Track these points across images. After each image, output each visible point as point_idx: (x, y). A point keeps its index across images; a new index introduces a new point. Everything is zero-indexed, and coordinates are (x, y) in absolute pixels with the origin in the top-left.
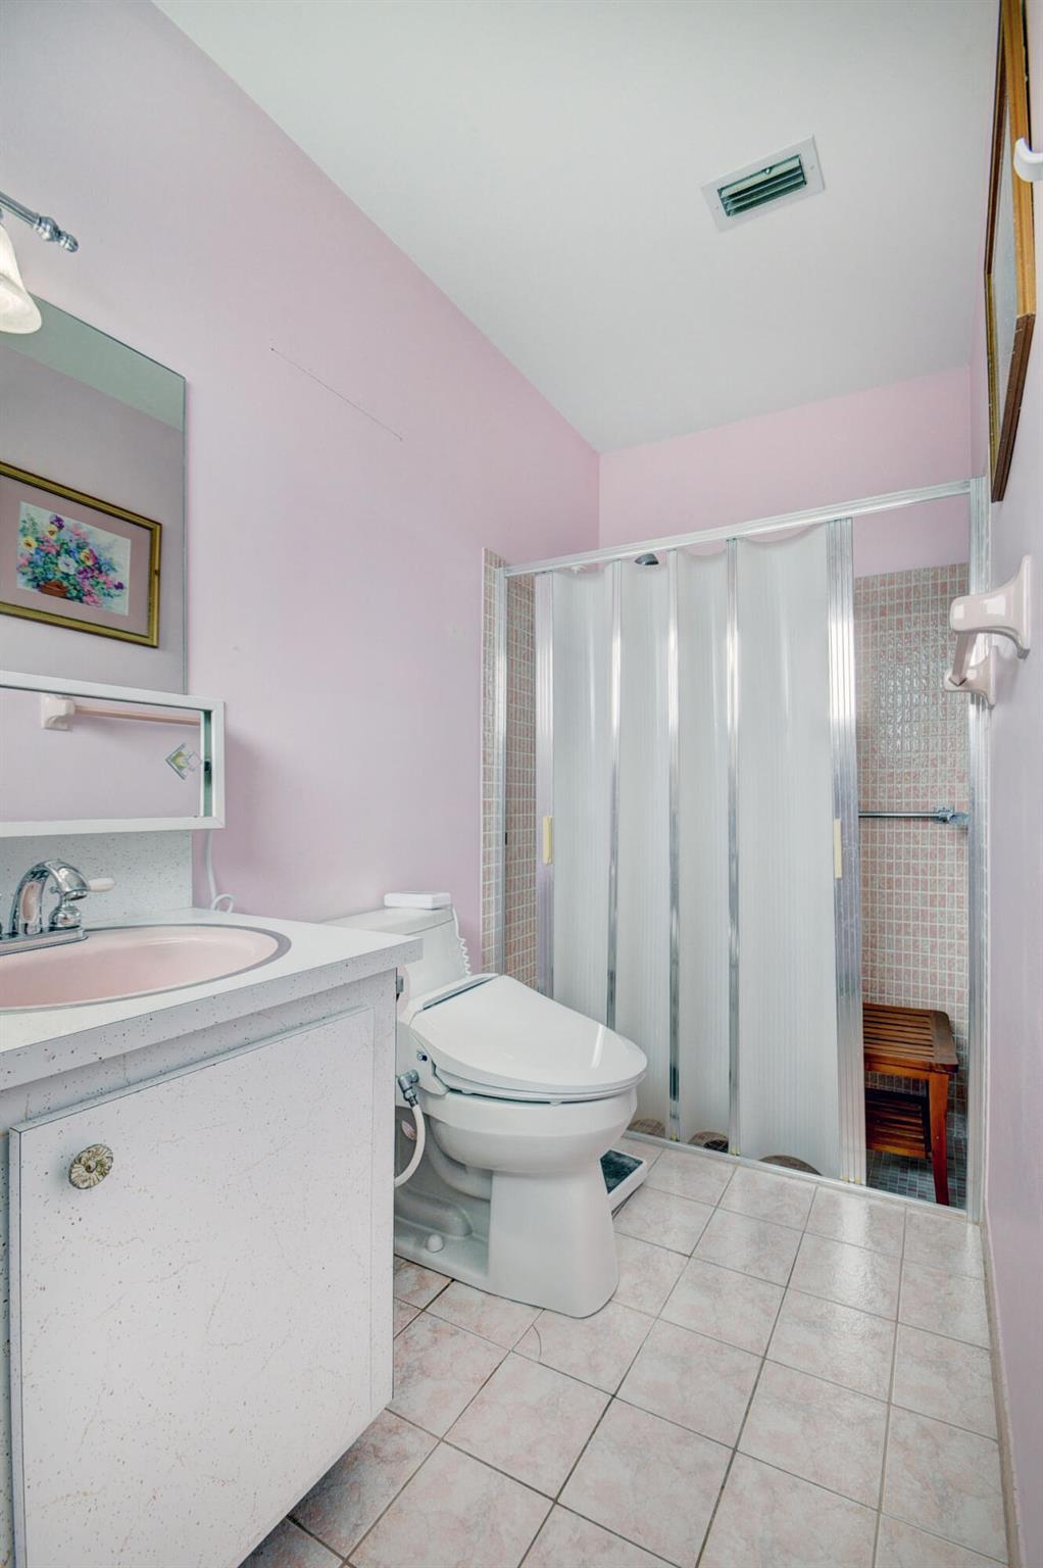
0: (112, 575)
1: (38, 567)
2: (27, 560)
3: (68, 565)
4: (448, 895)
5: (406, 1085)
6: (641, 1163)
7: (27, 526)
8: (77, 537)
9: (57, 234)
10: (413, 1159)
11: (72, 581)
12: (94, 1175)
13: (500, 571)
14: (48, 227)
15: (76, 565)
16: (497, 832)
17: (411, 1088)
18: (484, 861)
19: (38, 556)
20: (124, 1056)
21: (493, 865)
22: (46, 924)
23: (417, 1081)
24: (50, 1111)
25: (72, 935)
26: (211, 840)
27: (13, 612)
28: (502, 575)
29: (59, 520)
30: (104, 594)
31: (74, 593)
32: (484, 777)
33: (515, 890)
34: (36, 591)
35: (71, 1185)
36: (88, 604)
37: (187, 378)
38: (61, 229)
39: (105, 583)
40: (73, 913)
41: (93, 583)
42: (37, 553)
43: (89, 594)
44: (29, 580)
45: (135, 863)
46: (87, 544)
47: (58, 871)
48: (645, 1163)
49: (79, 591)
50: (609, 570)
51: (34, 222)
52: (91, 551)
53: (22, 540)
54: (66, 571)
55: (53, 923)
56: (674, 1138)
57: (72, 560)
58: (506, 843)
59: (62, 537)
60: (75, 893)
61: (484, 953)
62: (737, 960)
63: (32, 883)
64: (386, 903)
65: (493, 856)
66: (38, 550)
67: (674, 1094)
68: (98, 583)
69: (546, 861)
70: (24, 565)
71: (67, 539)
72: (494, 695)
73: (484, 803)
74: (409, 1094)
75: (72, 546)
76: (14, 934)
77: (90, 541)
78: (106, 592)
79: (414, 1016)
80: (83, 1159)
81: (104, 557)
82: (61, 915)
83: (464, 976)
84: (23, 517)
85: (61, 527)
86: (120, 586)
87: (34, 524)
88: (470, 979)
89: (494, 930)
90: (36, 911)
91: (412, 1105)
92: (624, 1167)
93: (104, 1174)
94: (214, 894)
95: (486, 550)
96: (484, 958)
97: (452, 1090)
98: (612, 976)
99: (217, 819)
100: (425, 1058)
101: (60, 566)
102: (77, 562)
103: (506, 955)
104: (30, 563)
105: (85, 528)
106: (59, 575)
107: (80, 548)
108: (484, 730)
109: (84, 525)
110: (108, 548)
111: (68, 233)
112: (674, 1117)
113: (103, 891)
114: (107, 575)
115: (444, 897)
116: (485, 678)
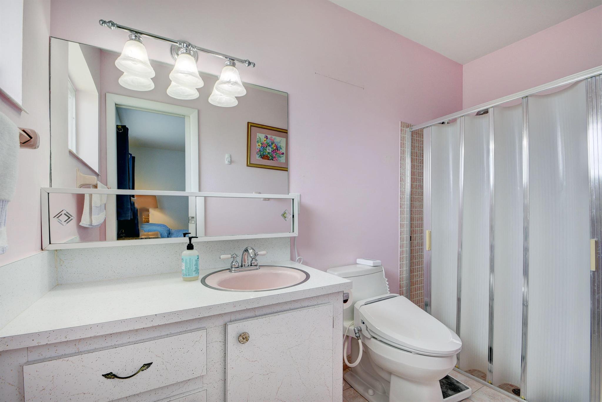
0: (281, 150)
1: (262, 151)
2: (259, 150)
3: (269, 150)
4: (380, 261)
5: (357, 332)
6: (468, 388)
7: (259, 140)
8: (271, 141)
9: (250, 63)
10: (358, 359)
11: (270, 154)
12: (245, 340)
13: (408, 130)
14: (247, 63)
15: (271, 149)
16: (406, 236)
17: (358, 333)
18: (400, 247)
19: (261, 149)
20: (255, 308)
21: (405, 249)
22: (250, 264)
23: (361, 331)
24: (236, 320)
25: (255, 268)
26: (296, 239)
27: (255, 166)
28: (409, 130)
29: (267, 136)
30: (279, 157)
31: (271, 158)
32: (400, 213)
33: (415, 260)
34: (261, 159)
35: (238, 342)
36: (275, 161)
37: (288, 93)
38: (250, 62)
39: (279, 153)
40: (256, 261)
41: (276, 154)
42: (261, 148)
43: (275, 157)
44: (260, 156)
45: (274, 246)
46: (274, 142)
47: (250, 250)
48: (470, 389)
49: (272, 157)
50: (458, 121)
51: (244, 63)
52: (275, 144)
53: (257, 144)
54: (269, 151)
55: (251, 264)
56: (490, 382)
57: (270, 148)
58: (411, 240)
59: (267, 142)
60: (253, 257)
61: (400, 284)
62: (527, 302)
63: (245, 253)
64: (357, 262)
65: (405, 245)
66: (261, 146)
67: (491, 360)
68: (277, 154)
69: (427, 249)
70: (258, 152)
71: (269, 142)
72: (405, 180)
73: (401, 224)
74: (358, 335)
75: (270, 144)
76: (242, 266)
77: (275, 141)
78: (279, 156)
79: (361, 306)
80: (242, 336)
81: (279, 145)
82: (253, 262)
83: (387, 293)
84: (258, 138)
85: (267, 138)
86: (283, 154)
87: (260, 139)
88: (389, 294)
89: (405, 275)
90: (247, 260)
91: (358, 339)
92: (459, 388)
93: (247, 341)
94: (297, 257)
95: (401, 122)
96: (400, 286)
97: (374, 337)
98: (459, 300)
99: (296, 234)
100: (364, 323)
101: (267, 150)
102: (272, 148)
103: (411, 286)
104: (260, 151)
105: (274, 137)
106: (267, 153)
107: (272, 144)
108: (401, 195)
109: (273, 136)
110: (280, 142)
111: (252, 62)
112: (491, 371)
113: (264, 255)
114: (280, 151)
115: (378, 262)
116: (401, 174)
